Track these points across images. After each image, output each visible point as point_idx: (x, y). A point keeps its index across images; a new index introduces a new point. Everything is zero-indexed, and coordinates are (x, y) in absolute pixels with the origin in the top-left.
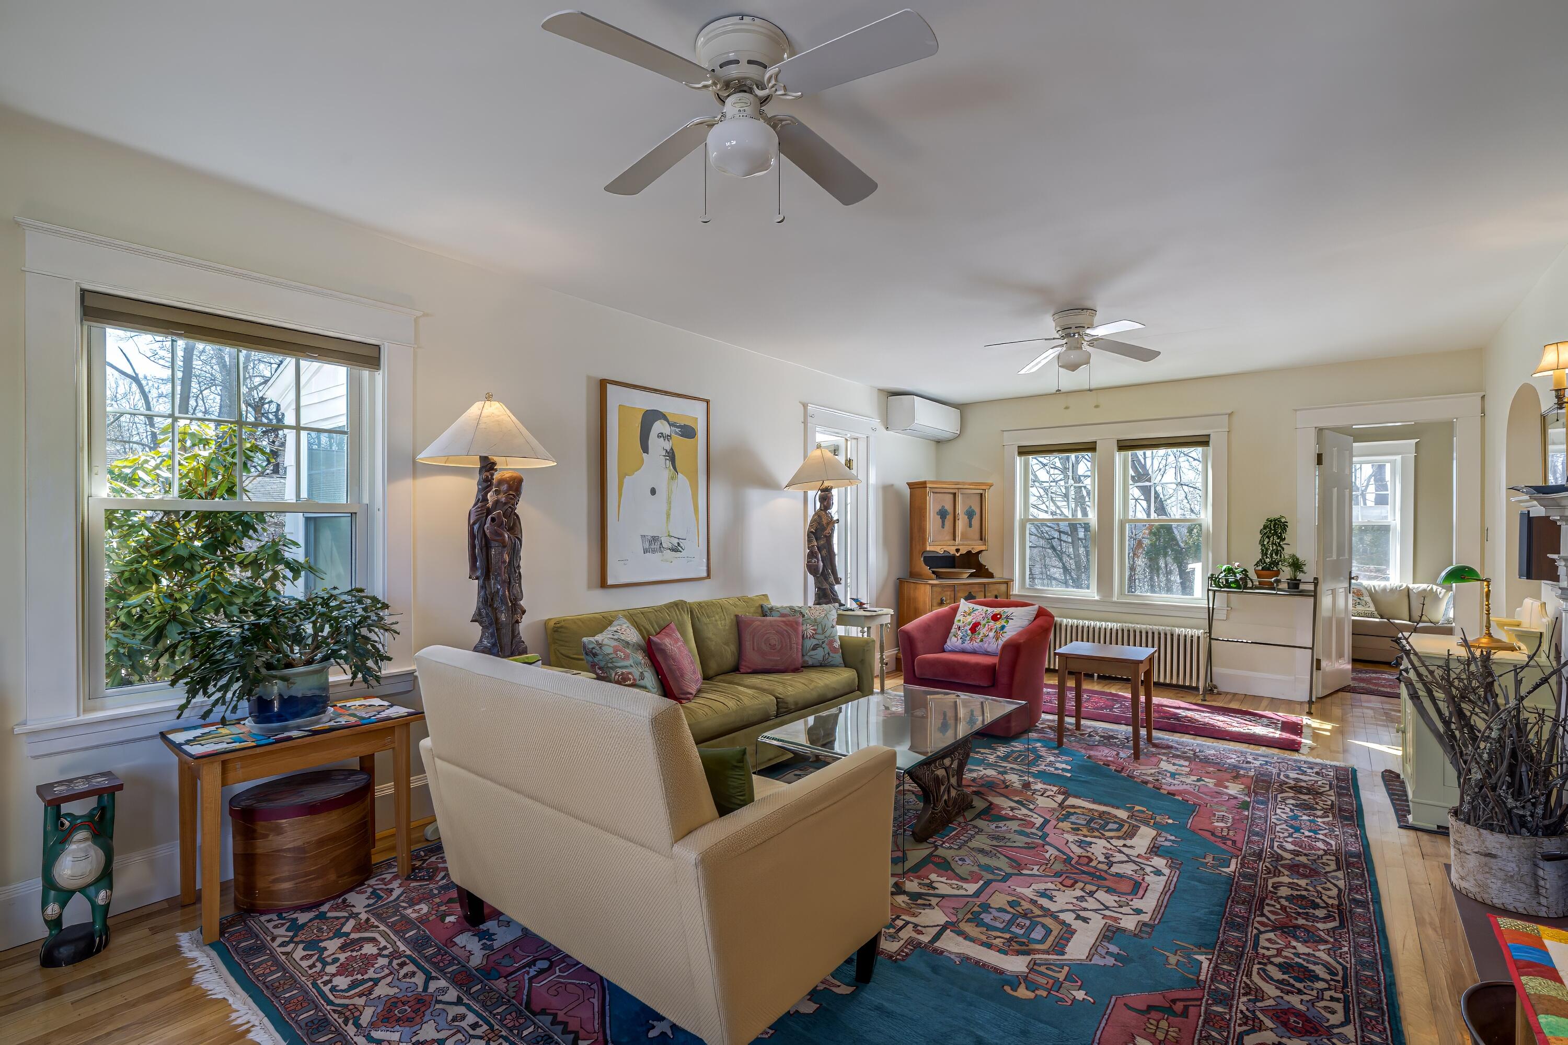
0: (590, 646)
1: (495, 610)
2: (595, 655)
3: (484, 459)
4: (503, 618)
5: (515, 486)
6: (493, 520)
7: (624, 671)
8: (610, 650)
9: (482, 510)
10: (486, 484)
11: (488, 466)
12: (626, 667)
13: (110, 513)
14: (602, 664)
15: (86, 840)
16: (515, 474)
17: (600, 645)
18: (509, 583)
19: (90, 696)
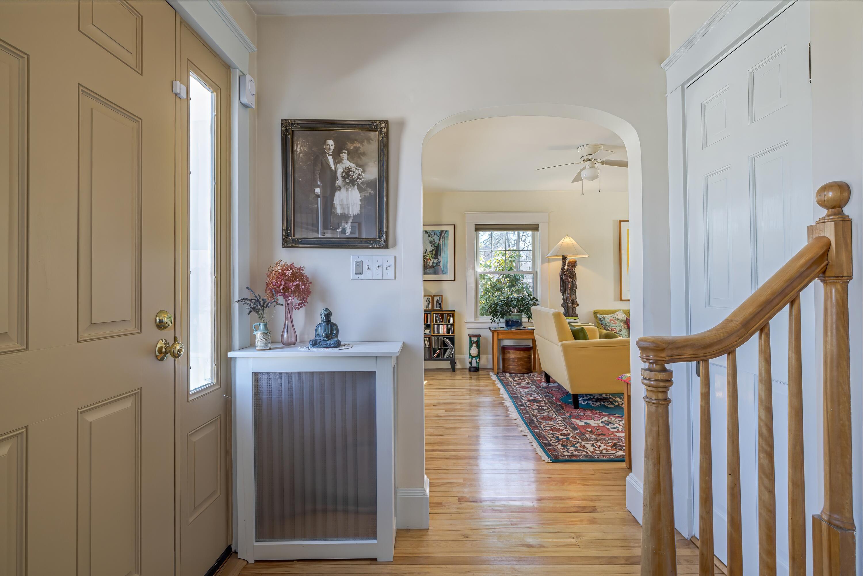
0: (600, 318)
1: (567, 303)
2: (602, 321)
3: (563, 256)
4: (570, 305)
5: (574, 264)
6: (565, 275)
7: (613, 328)
8: (608, 320)
9: (563, 271)
10: (564, 264)
11: (564, 258)
12: (614, 326)
13: (481, 275)
14: (604, 324)
15: (475, 346)
16: (574, 260)
17: (604, 318)
18: (571, 294)
19: (476, 317)
